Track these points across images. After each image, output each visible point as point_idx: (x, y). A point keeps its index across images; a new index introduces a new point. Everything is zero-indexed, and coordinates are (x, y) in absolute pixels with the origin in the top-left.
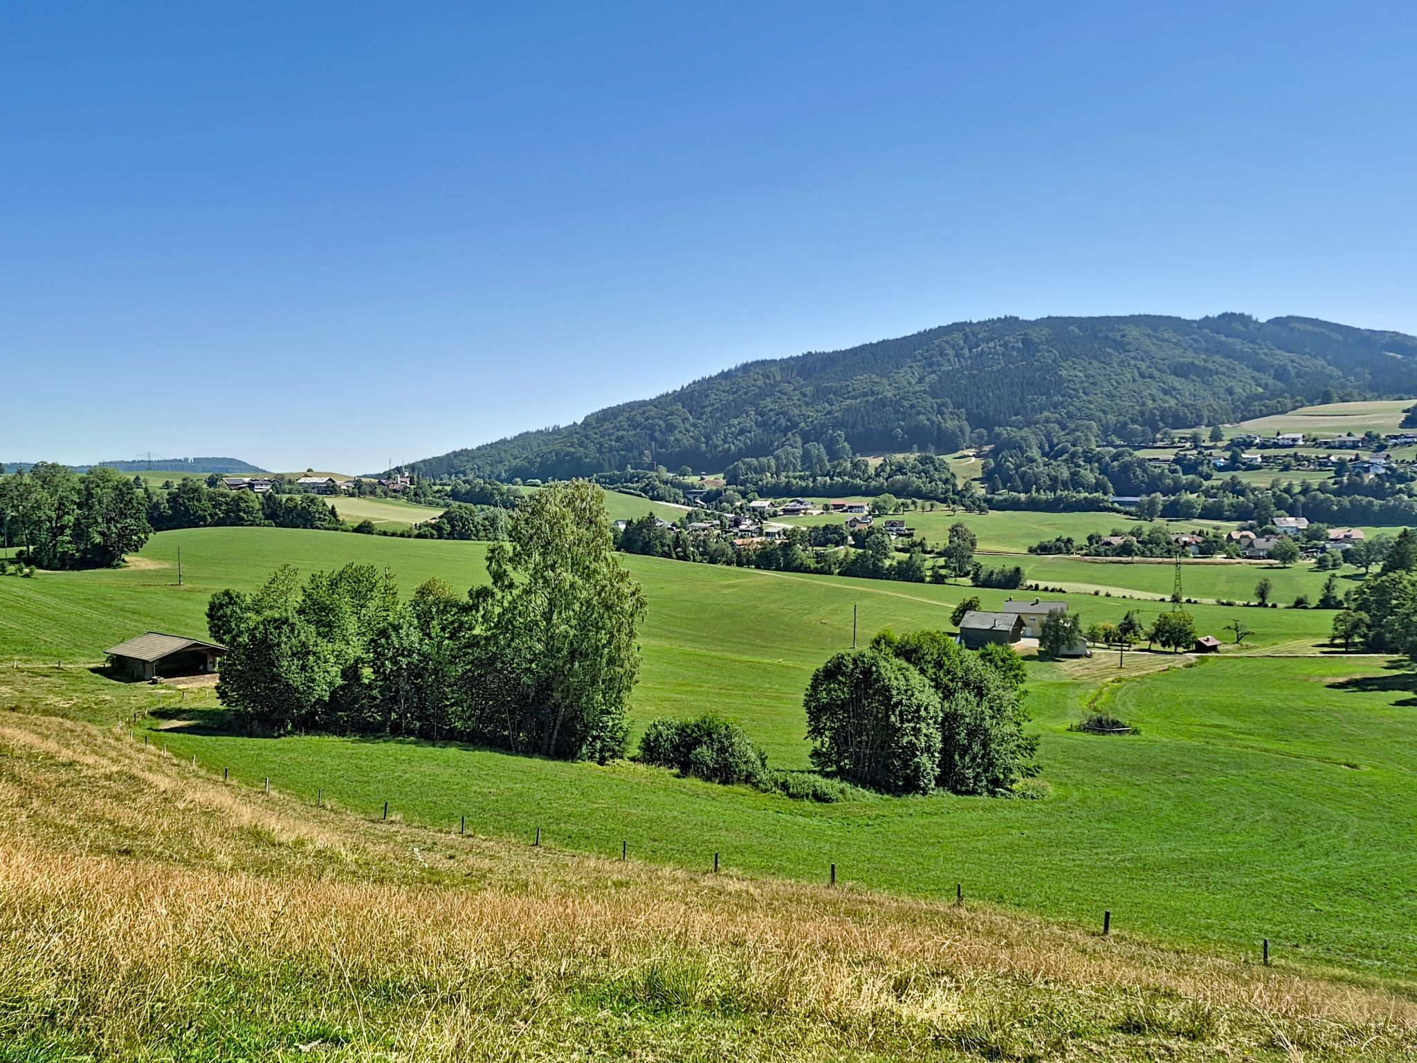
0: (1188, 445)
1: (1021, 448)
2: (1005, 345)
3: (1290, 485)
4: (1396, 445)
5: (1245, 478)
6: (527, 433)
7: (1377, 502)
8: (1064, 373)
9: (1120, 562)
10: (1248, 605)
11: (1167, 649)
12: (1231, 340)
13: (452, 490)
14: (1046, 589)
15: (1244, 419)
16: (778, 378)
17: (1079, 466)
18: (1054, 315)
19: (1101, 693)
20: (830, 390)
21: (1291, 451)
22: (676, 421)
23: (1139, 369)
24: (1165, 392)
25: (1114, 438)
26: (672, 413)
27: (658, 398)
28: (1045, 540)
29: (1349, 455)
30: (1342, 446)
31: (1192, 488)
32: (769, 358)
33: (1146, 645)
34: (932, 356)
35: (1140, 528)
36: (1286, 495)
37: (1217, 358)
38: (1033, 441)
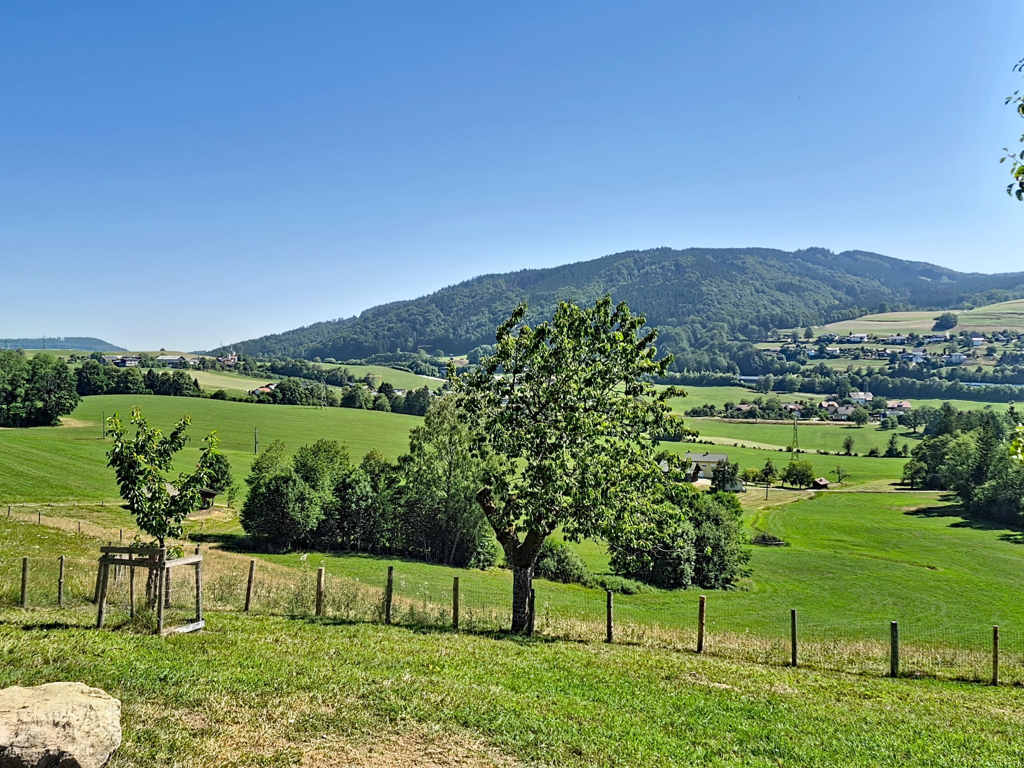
0: (789, 340)
1: (675, 340)
2: (663, 268)
3: (860, 369)
4: (930, 342)
5: (830, 364)
6: (320, 323)
7: (918, 382)
8: (704, 288)
9: (748, 423)
10: (838, 454)
11: (794, 487)
12: (816, 267)
13: (271, 366)
14: (701, 442)
15: (827, 323)
16: (504, 288)
17: (716, 354)
18: (695, 247)
19: (758, 518)
20: (542, 297)
21: (860, 346)
22: (432, 317)
23: (755, 286)
24: (773, 303)
25: (740, 335)
26: (428, 312)
27: (417, 300)
28: (696, 406)
29: (898, 349)
30: (894, 343)
31: (794, 370)
32: (496, 273)
33: (780, 483)
34: (612, 275)
35: (760, 399)
36: (857, 377)
37: (807, 279)
38: (684, 336)
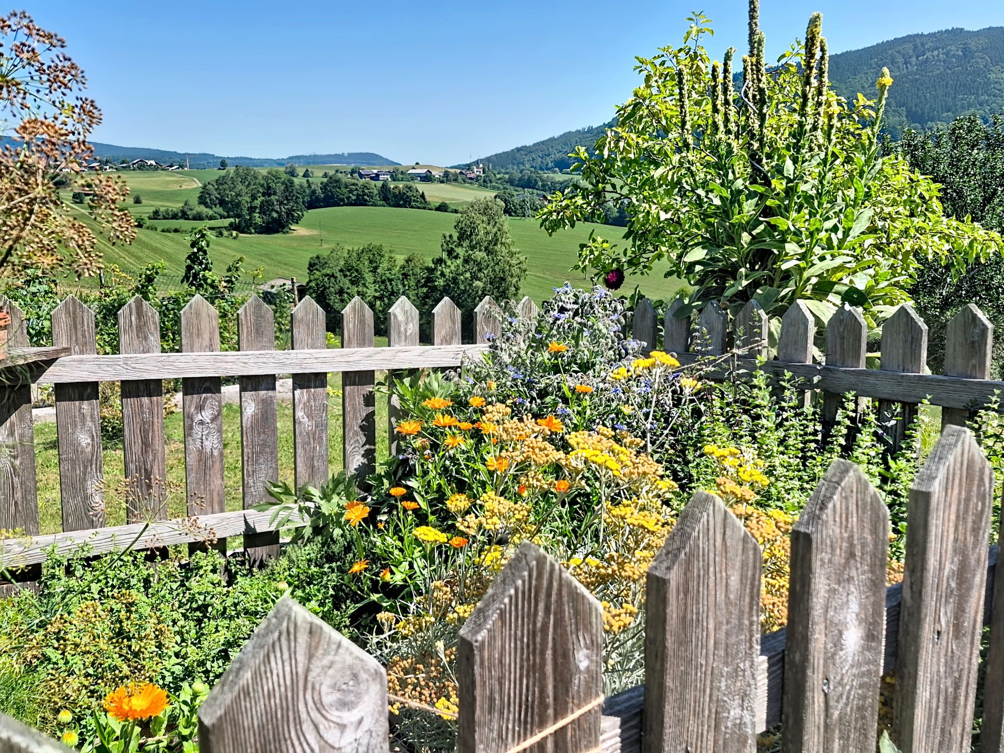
6: (569, 133)
8: (992, 76)
